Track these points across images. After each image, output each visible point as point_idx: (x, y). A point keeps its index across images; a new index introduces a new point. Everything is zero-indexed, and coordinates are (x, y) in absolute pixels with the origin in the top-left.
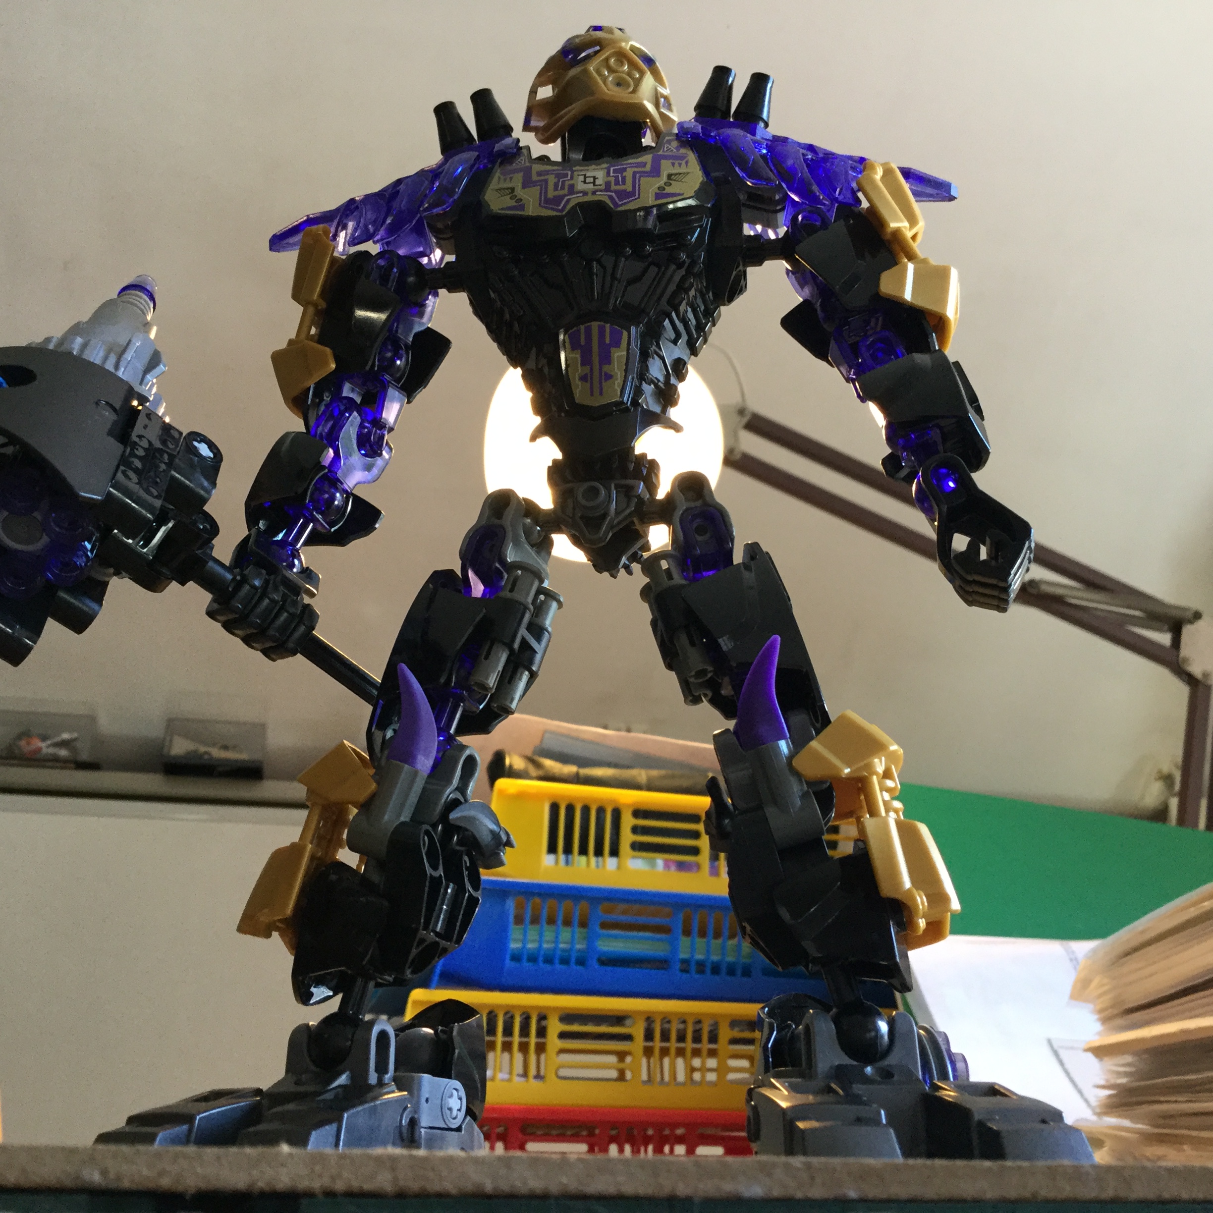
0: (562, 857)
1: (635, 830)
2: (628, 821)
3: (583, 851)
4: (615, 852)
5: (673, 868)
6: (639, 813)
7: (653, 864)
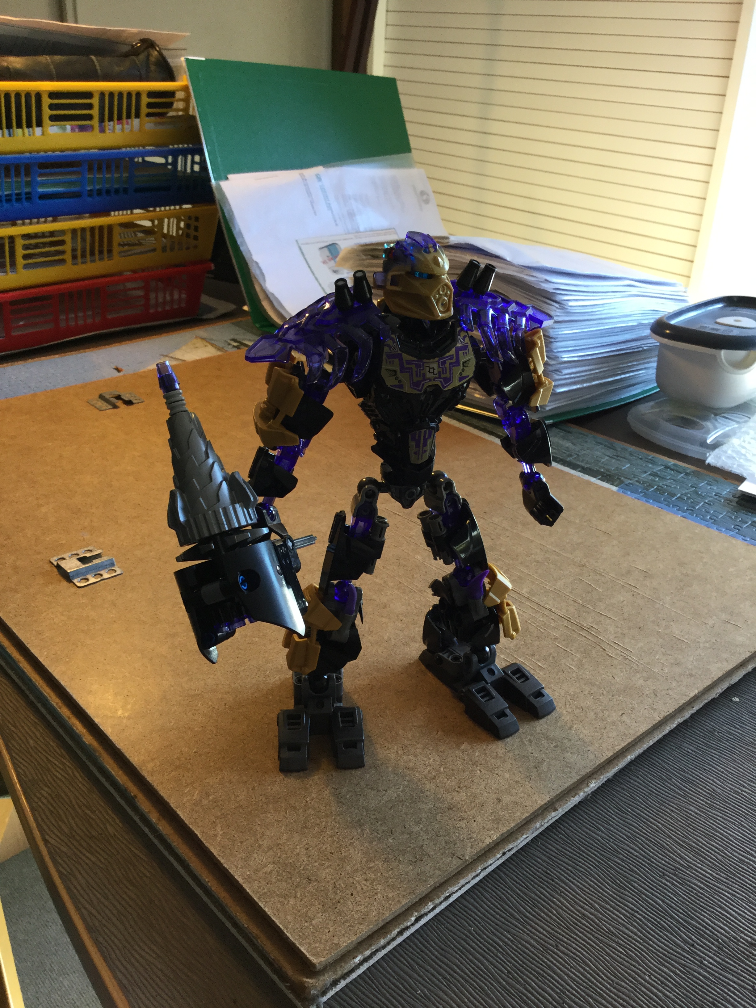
0: (6, 131)
1: (51, 107)
2: (46, 101)
3: (19, 126)
4: (40, 124)
5: (77, 130)
6: (53, 95)
7: (64, 129)
